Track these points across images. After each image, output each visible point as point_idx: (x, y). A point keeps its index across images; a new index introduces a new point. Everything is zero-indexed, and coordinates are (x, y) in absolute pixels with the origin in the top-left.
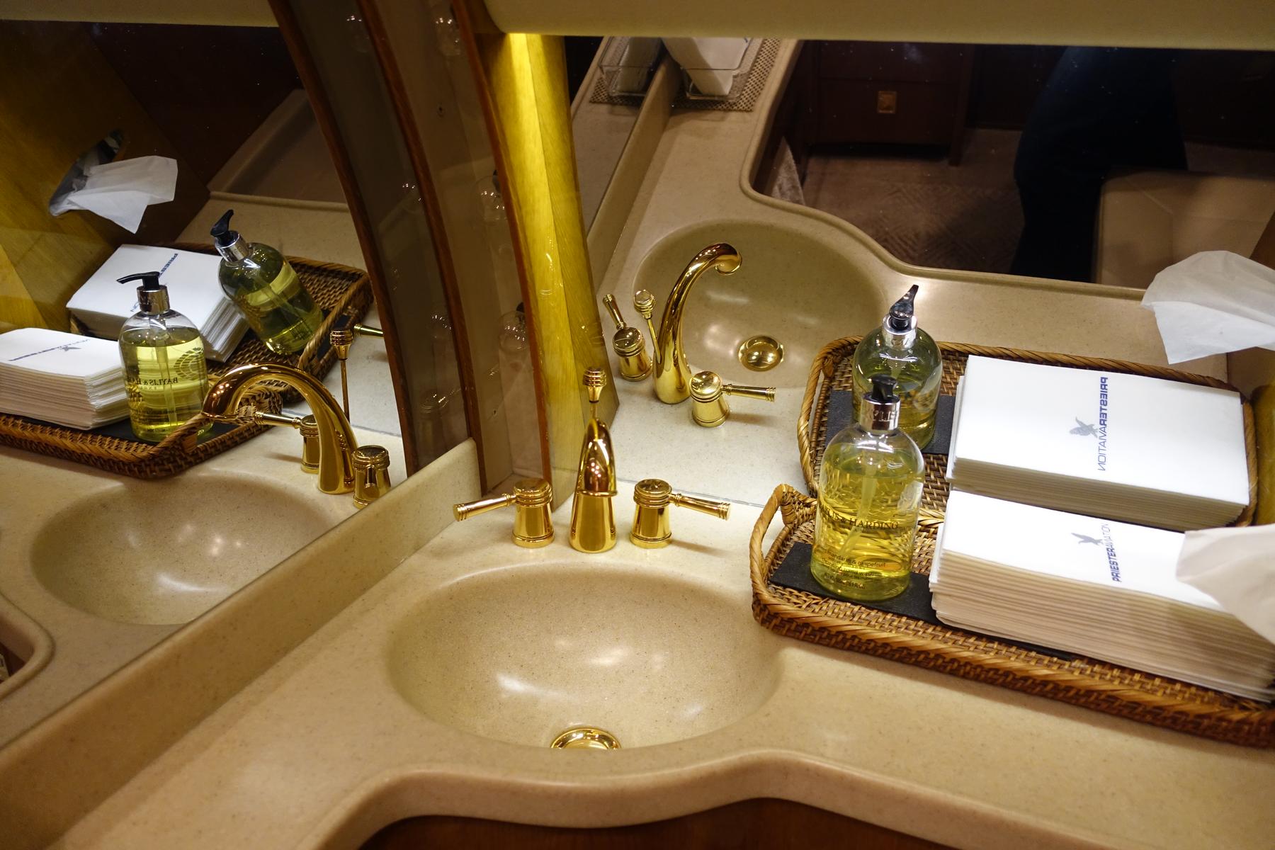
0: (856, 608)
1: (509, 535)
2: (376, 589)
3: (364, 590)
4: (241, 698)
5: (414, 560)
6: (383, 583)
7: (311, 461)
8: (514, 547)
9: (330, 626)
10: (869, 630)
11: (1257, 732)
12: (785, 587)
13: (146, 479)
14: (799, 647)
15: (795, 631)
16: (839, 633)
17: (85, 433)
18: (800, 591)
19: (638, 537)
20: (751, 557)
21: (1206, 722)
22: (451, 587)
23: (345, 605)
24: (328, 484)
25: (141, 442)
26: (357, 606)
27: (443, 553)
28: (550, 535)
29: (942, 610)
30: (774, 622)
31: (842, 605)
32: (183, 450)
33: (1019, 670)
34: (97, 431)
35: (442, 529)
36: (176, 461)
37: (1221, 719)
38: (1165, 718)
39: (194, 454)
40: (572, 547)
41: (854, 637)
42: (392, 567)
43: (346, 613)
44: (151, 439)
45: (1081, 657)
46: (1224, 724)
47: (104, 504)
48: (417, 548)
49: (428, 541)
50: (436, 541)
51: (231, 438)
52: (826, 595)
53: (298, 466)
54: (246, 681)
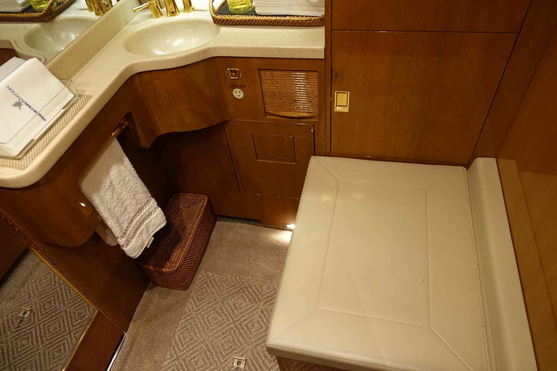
0: (239, 16)
1: (151, 17)
2: (118, 34)
3: (115, 35)
4: (94, 58)
5: (126, 26)
6: (120, 33)
7: (90, 9)
8: (152, 19)
9: (109, 43)
10: (237, 18)
11: (318, 22)
12: (222, 14)
13: (45, 22)
14: (223, 27)
15: (222, 23)
16: (231, 20)
17: (20, 13)
18: (226, 15)
19: (185, 10)
20: (210, 7)
21: (307, 22)
22: (138, 31)
23: (111, 38)
24: (97, 14)
25: (38, 12)
26: (114, 38)
27: (134, 24)
28: (162, 14)
29: (258, 11)
30: (217, 22)
31: (235, 16)
32: (52, 11)
33: (270, 19)
34: (23, 12)
35: (132, 18)
36: (51, 15)
37: (310, 20)
38: (300, 23)
39: (56, 12)
40: (168, 16)
41: (234, 21)
42: (121, 30)
43: (112, 40)
44: (40, 11)
45: (289, 15)
46: (311, 21)
47: (37, 31)
48: (126, 24)
49: (129, 21)
50: (131, 21)
51: (64, 6)
52: (231, 14)
53: (87, 11)
54: (93, 55)
